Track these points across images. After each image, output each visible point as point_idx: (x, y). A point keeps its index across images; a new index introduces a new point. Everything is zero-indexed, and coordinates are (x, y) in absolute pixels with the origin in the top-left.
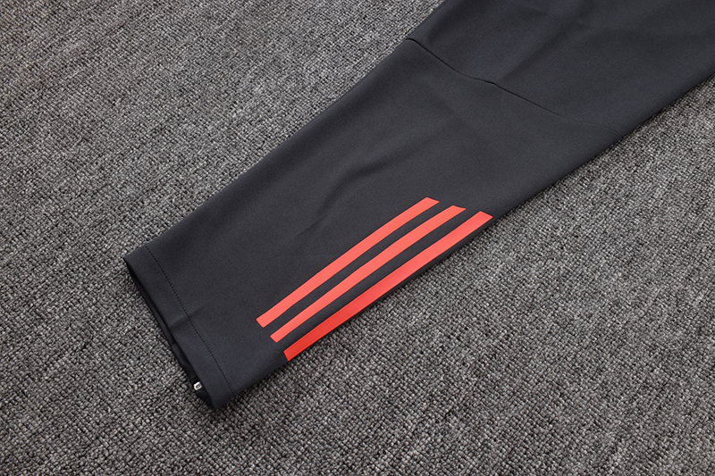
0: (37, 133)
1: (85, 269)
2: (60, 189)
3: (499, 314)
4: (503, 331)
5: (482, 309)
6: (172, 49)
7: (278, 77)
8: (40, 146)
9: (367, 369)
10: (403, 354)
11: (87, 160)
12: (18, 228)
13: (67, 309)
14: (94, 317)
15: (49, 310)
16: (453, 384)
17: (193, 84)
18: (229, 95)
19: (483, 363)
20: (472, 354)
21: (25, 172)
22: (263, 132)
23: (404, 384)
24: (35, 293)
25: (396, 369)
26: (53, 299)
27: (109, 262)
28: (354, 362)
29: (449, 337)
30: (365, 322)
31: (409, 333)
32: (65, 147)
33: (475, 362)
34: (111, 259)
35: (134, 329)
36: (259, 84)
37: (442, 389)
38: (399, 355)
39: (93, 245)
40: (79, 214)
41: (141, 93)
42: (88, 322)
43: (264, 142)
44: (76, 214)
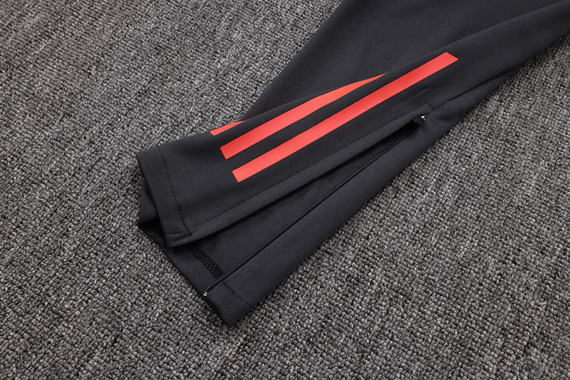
0: (14, 116)
1: (96, 254)
2: (51, 172)
3: (548, 229)
4: (558, 246)
5: (531, 227)
6: (138, 8)
7: (254, 20)
8: (20, 128)
9: (429, 313)
10: (461, 290)
11: (74, 136)
12: (14, 221)
13: (87, 302)
14: (118, 306)
15: (66, 306)
16: (522, 313)
17: (168, 40)
18: (208, 45)
19: (548, 284)
20: (533, 276)
21: (9, 159)
22: (253, 78)
23: (471, 322)
24: (47, 290)
25: (459, 307)
26: (68, 293)
27: (121, 242)
28: (412, 307)
29: (504, 263)
30: (412, 261)
31: (463, 266)
32: (47, 125)
33: (539, 285)
34: (123, 238)
35: (166, 312)
36: (236, 30)
37: (513, 320)
38: (458, 291)
39: (100, 226)
40: (78, 194)
41: (115, 58)
42: (113, 312)
43: (256, 88)
44: (74, 195)
